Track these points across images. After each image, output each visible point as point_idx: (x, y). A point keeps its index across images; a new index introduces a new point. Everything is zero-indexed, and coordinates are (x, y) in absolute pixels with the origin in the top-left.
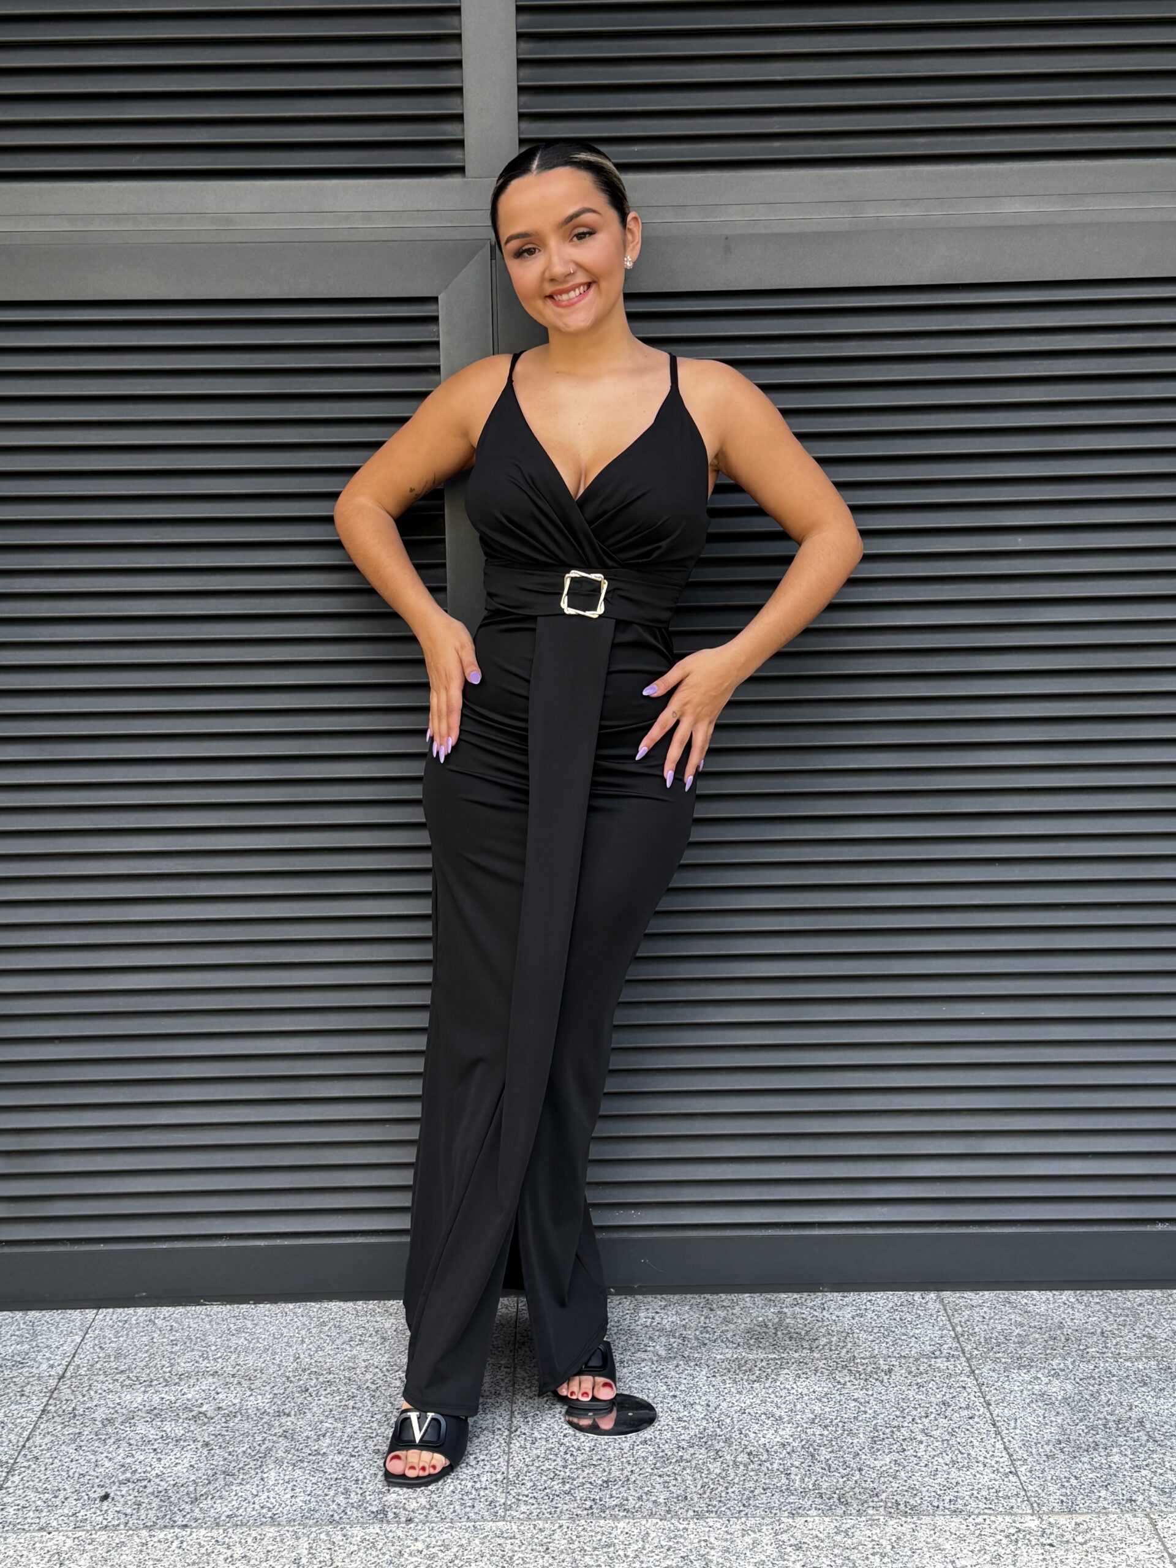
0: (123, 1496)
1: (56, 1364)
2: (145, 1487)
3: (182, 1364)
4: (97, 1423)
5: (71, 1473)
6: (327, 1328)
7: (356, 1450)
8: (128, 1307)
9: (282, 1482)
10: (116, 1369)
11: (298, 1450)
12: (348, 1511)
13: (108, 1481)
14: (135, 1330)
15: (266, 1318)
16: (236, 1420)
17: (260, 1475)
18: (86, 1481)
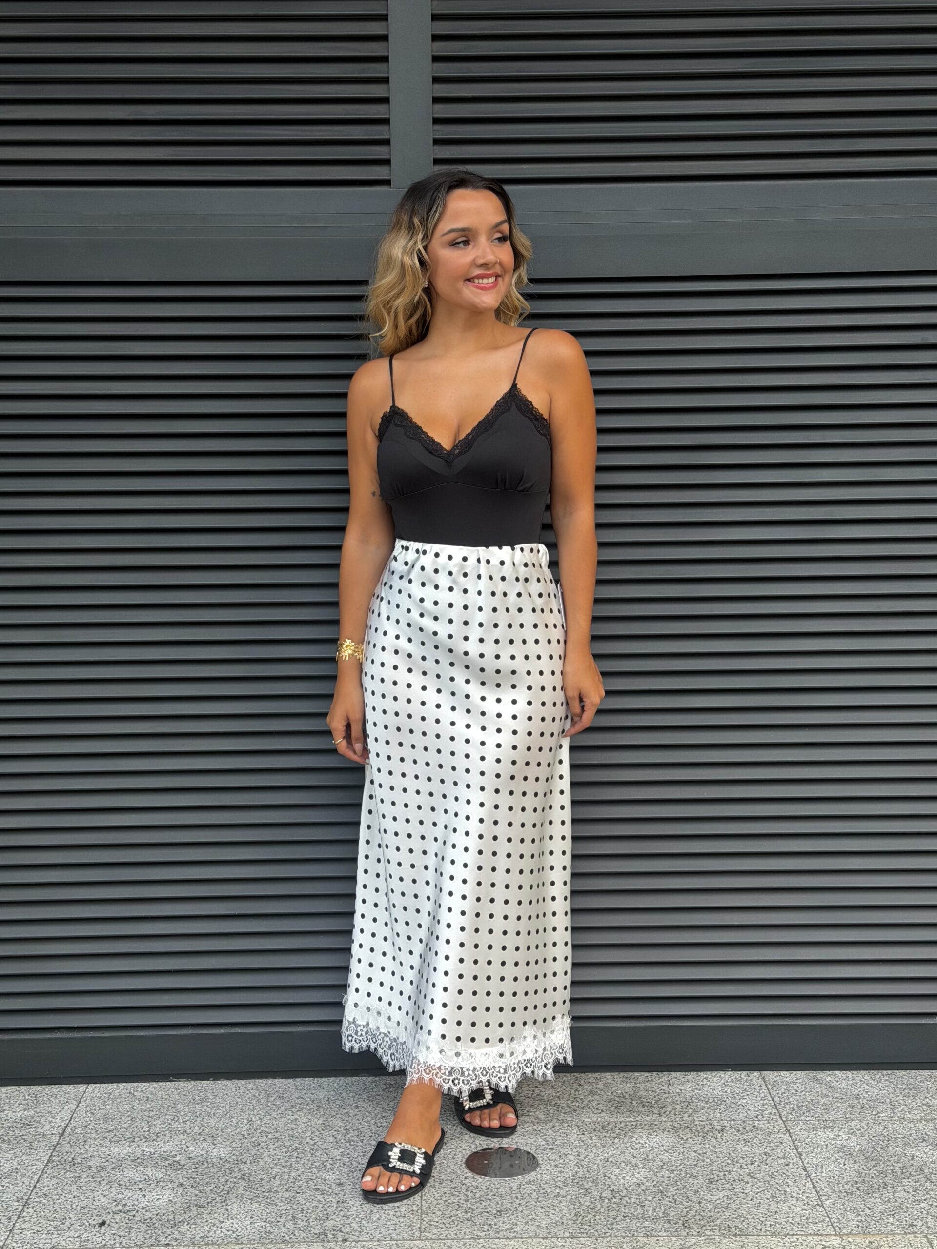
0: (117, 1223)
1: (57, 1126)
2: (134, 1216)
3: (158, 1125)
4: (92, 1169)
5: (74, 1206)
6: (273, 1099)
7: (300, 1189)
8: (112, 1083)
9: (242, 1212)
10: (105, 1129)
11: (254, 1189)
12: (296, 1233)
13: (104, 1212)
14: (118, 1100)
15: (223, 1091)
16: (204, 1167)
17: (225, 1207)
18: (87, 1212)
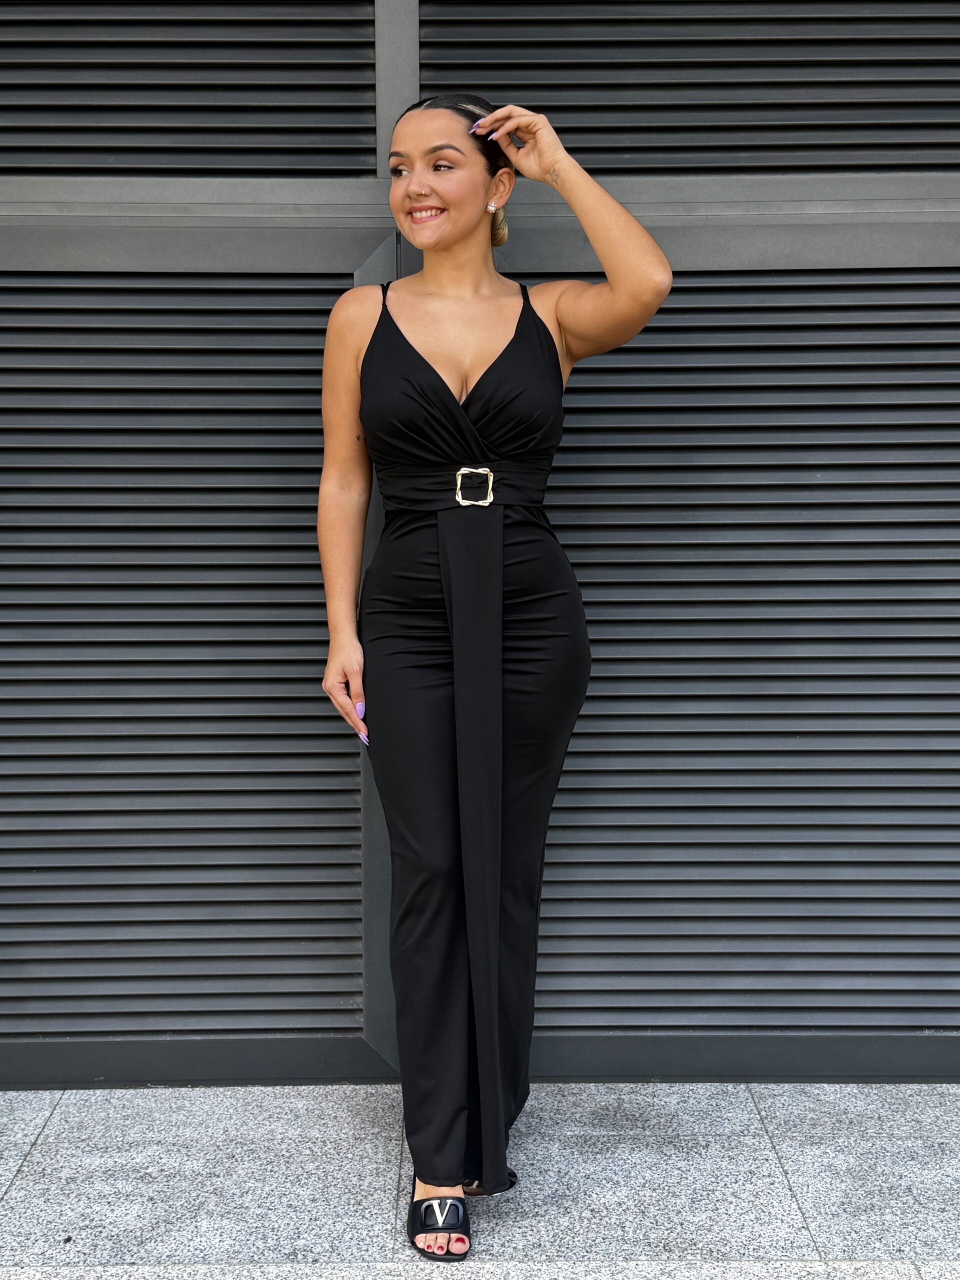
0: (82, 1239)
1: (29, 1134)
2: (101, 1232)
3: (132, 1135)
4: (62, 1180)
5: (40, 1221)
6: (251, 1107)
7: (273, 1205)
8: (89, 1089)
9: (212, 1229)
10: (79, 1138)
11: (225, 1204)
12: (265, 1253)
13: (70, 1227)
14: (94, 1108)
15: (201, 1099)
16: (176, 1180)
17: (194, 1224)
18: (53, 1227)
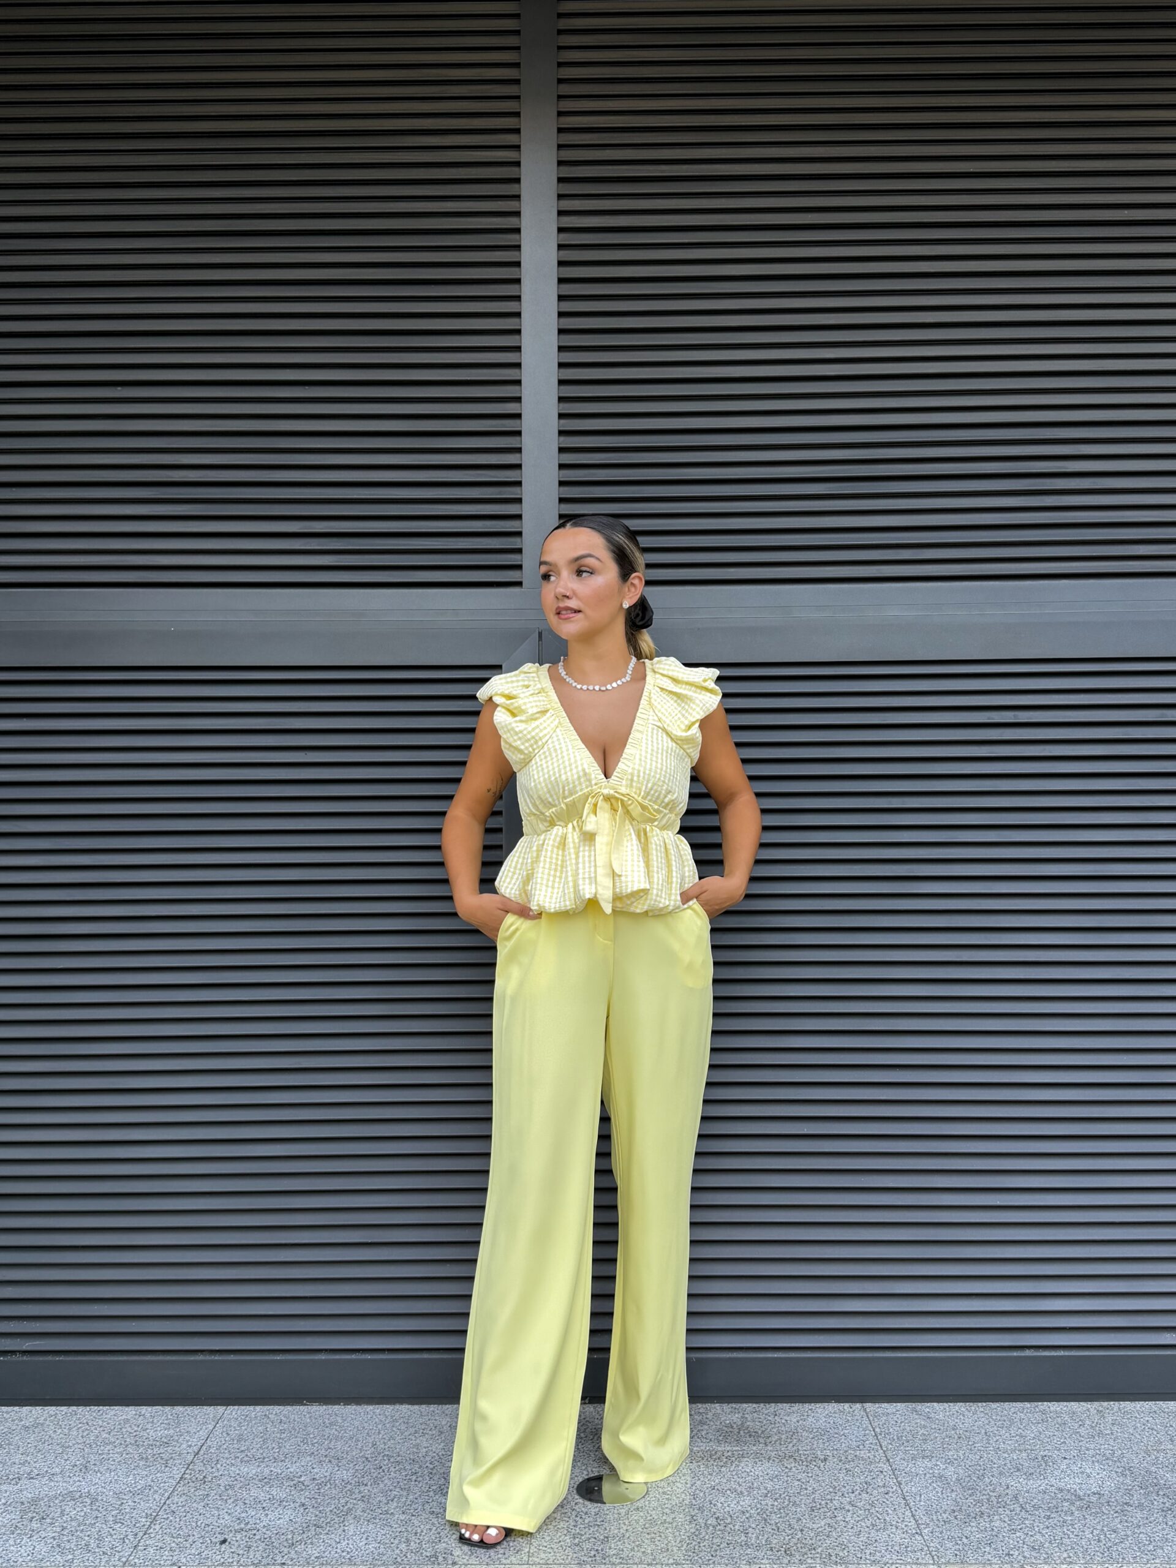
0: (237, 1541)
1: (193, 1445)
2: (255, 1535)
3: (287, 1447)
4: (221, 1487)
5: (199, 1523)
6: (398, 1424)
7: (416, 1511)
8: (250, 1405)
9: (358, 1533)
10: (238, 1449)
11: (372, 1510)
12: (408, 1555)
13: (226, 1530)
14: (254, 1422)
15: (352, 1416)
16: (326, 1488)
17: (342, 1528)
18: (210, 1529)
